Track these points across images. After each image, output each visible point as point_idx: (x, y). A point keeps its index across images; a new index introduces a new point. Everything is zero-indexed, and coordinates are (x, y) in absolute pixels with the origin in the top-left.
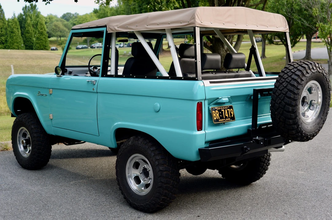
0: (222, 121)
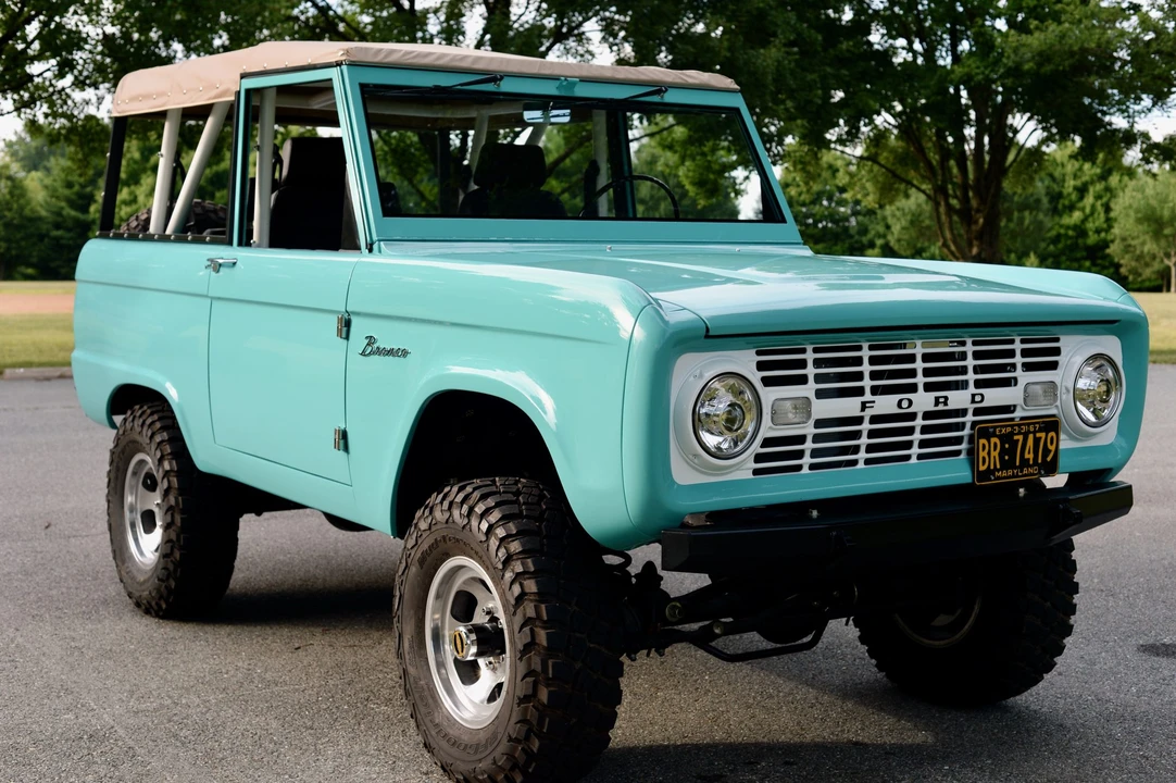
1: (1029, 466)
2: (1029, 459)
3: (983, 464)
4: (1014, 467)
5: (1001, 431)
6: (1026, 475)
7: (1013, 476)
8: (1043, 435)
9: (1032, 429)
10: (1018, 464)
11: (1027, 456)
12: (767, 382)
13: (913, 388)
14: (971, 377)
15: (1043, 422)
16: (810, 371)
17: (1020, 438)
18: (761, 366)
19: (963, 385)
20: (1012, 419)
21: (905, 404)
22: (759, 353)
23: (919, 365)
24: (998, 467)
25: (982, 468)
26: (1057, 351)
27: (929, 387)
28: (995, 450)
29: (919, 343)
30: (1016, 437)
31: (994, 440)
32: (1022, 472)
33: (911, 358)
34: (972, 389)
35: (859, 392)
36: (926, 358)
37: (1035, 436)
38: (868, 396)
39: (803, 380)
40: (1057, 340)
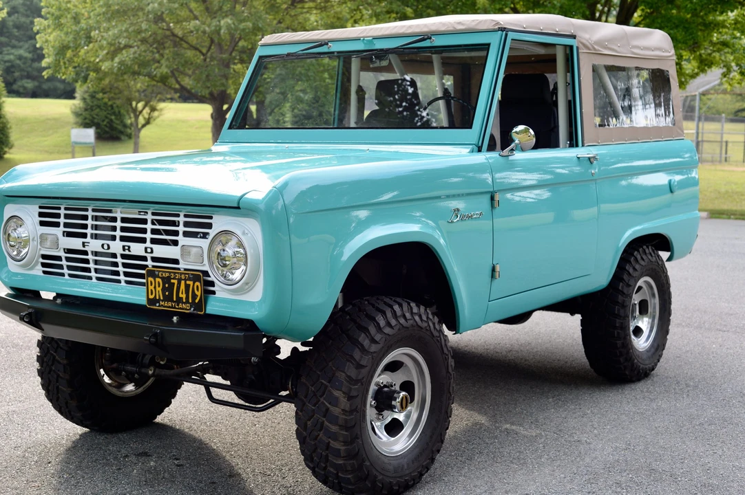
1: (183, 303)
2: (182, 298)
3: (152, 294)
4: (172, 301)
5: (162, 275)
6: (180, 308)
7: (172, 307)
8: (191, 283)
9: (183, 277)
10: (175, 299)
11: (181, 295)
12: (42, 224)
13: (114, 238)
14: (149, 236)
15: (192, 274)
16: (62, 220)
17: (176, 282)
18: (41, 215)
19: (143, 241)
20: (179, 269)
21: (106, 247)
22: (40, 207)
23: (119, 224)
24: (162, 298)
25: (151, 297)
26: (209, 226)
27: (123, 239)
28: (159, 287)
29: (119, 210)
30: (172, 281)
31: (158, 280)
32: (178, 305)
33: (114, 219)
34: (148, 244)
35: (84, 236)
36: (124, 220)
37: (185, 283)
38: (88, 239)
39: (57, 225)
40: (211, 218)
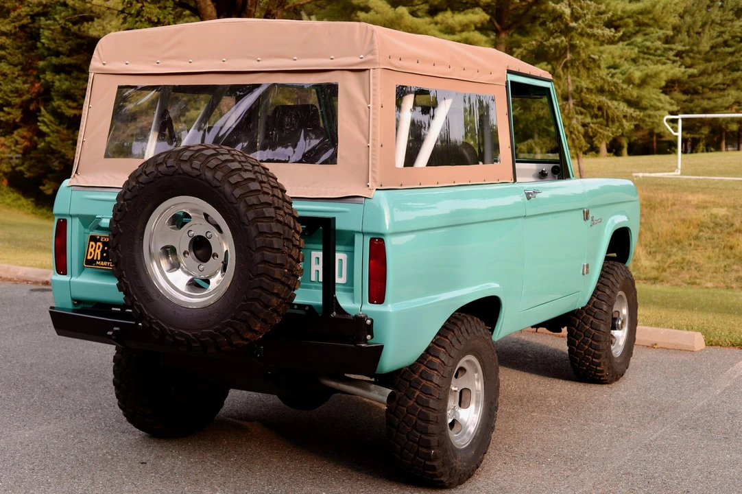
0: (102, 266)
